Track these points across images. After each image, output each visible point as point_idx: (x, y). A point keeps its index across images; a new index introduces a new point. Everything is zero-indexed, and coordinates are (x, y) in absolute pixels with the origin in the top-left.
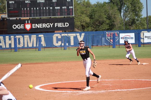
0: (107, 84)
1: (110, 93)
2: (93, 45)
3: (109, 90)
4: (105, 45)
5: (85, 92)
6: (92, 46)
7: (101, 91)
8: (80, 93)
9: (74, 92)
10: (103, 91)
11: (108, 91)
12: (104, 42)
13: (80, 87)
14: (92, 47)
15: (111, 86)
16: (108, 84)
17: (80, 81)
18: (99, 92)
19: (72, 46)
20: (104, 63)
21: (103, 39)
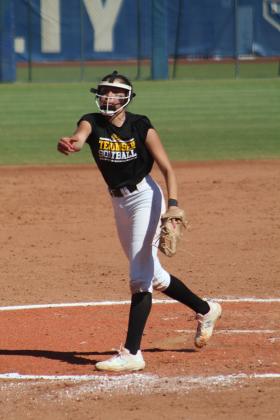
0: (251, 327)
1: (266, 389)
2: (182, 51)
3: (259, 372)
4: (257, 54)
5: (110, 385)
6: (177, 56)
7: (209, 378)
8: (83, 390)
9: (45, 377)
10: (221, 378)
11: (256, 376)
12: (250, 36)
13: (80, 346)
14: (171, 68)
15: (273, 340)
16: (258, 331)
17: (85, 304)
18: (195, 380)
19: (50, 56)
20: (241, 185)
21: (245, 15)
